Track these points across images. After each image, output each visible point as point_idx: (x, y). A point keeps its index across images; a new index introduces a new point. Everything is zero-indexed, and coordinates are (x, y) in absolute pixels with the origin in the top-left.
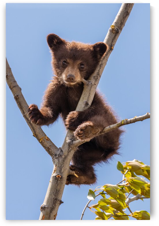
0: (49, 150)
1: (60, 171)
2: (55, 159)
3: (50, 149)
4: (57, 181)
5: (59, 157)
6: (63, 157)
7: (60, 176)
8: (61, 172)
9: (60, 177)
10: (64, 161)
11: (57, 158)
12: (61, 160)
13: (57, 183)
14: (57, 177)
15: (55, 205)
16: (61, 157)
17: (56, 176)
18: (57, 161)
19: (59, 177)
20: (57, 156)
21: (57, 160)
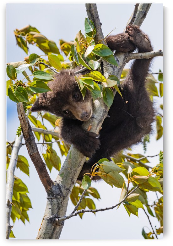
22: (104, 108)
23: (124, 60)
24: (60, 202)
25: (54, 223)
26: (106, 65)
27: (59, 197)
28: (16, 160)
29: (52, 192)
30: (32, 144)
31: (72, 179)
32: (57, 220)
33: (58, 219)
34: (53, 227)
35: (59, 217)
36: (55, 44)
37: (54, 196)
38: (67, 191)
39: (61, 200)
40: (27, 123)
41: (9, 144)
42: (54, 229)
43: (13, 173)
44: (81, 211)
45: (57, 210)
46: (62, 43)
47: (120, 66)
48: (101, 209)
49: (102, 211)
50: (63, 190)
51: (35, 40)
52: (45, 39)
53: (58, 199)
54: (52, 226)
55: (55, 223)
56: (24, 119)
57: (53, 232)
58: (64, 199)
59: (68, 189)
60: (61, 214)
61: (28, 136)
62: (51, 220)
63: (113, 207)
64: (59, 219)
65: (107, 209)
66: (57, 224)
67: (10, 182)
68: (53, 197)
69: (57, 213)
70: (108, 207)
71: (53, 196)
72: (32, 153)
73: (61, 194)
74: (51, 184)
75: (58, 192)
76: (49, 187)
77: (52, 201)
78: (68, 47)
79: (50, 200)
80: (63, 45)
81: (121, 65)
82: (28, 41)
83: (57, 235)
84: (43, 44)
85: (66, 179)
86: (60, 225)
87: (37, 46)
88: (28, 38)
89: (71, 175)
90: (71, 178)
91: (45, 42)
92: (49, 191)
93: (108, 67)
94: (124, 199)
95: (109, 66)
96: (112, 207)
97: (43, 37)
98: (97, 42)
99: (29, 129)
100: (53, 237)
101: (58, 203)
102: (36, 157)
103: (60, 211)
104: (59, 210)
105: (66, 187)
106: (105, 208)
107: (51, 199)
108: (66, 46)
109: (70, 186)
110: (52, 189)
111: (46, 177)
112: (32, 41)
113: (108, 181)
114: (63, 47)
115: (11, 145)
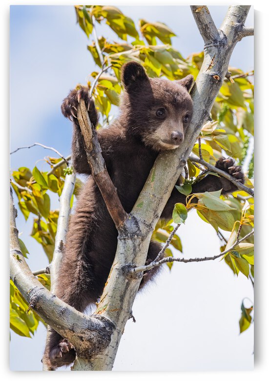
0: (206, 30)
1: (219, 69)
2: (214, 47)
3: (208, 28)
4: (213, 84)
5: (220, 46)
6: (226, 47)
7: (218, 77)
8: (220, 71)
9: (218, 79)
10: (226, 54)
11: (218, 46)
12: (223, 51)
13: (212, 86)
14: (214, 77)
15: (202, 122)
16: (224, 46)
17: (212, 76)
18: (217, 52)
19: (216, 78)
20: (218, 44)
21: (217, 49)
22: (204, 108)
23: (234, 37)
24: (137, 244)
25: (127, 275)
26: (209, 44)
27: (136, 236)
28: (73, 184)
29: (125, 229)
30: (97, 159)
31: (155, 211)
32: (132, 270)
33: (134, 270)
34: (127, 281)
35: (135, 267)
36: (133, 22)
37: (129, 235)
38: (148, 228)
39: (138, 241)
40: (90, 128)
41: (63, 160)
42: (128, 284)
43: (68, 201)
44: (168, 259)
45: (132, 256)
46: (143, 23)
47: (229, 46)
48: (197, 258)
49: (199, 262)
50: (141, 226)
51: (105, 15)
52: (119, 13)
53: (135, 240)
54: (124, 280)
55: (129, 274)
56: (85, 122)
57: (126, 288)
58: (142, 240)
59: (150, 226)
60: (138, 261)
61: (91, 146)
62: (123, 271)
63: (216, 257)
64: (136, 269)
65: (206, 259)
66: (132, 276)
67: (64, 215)
68: (126, 237)
69: (133, 260)
70: (208, 256)
71: (127, 235)
72: (97, 171)
73: (138, 232)
74: (124, 218)
75: (134, 229)
76: (122, 222)
77: (125, 243)
78: (152, 30)
79: (123, 241)
80: (144, 27)
81: (230, 44)
82: (95, 15)
83: (132, 293)
84: (116, 21)
85: (147, 210)
86: (137, 278)
87: (107, 23)
88: (94, 11)
89: (153, 205)
90: (153, 210)
91: (119, 18)
92: (122, 228)
93: (211, 47)
94: (232, 247)
95: (212, 45)
96: (213, 257)
97: (116, 10)
98: (195, 10)
99: (93, 137)
100: (126, 295)
101: (134, 246)
102: (102, 178)
103: (137, 258)
104: (135, 255)
105: (146, 223)
106: (203, 257)
107: (124, 239)
108: (149, 29)
109: (152, 222)
110: (125, 225)
111: (117, 208)
112: (99, 16)
113: (211, 220)
114: (145, 29)
115: (66, 162)
